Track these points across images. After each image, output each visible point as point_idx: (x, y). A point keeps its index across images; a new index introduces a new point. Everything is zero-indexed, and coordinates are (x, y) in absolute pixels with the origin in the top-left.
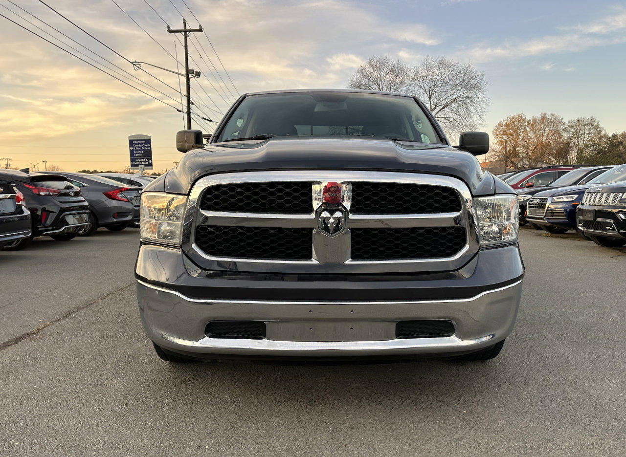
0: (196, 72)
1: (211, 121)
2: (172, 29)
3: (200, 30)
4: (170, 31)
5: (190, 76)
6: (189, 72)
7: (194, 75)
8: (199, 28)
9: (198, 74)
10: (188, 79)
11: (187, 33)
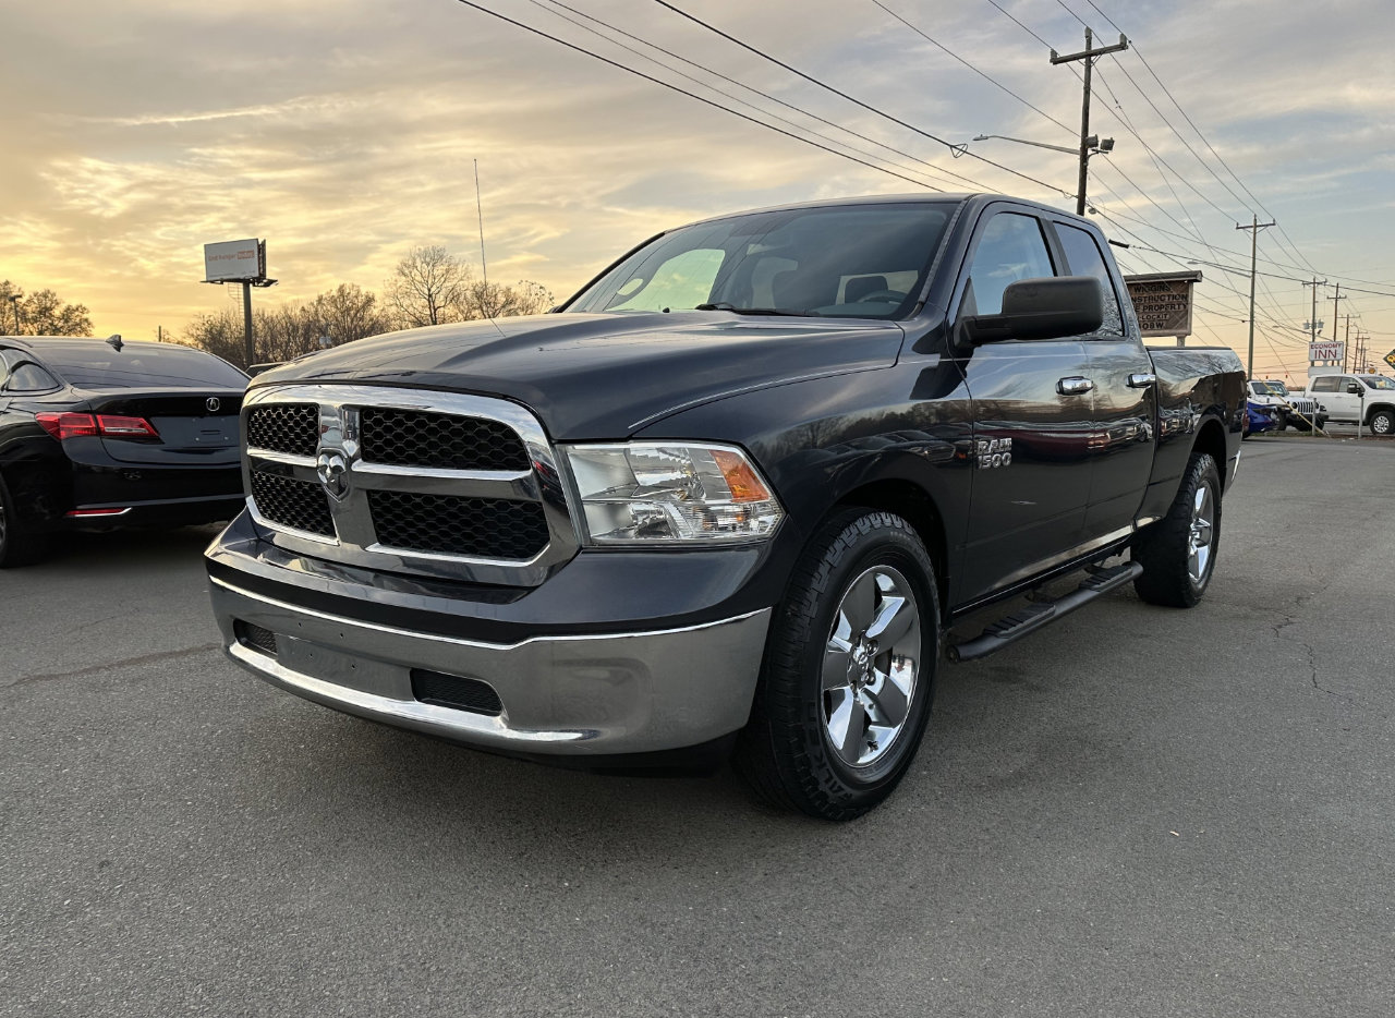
0: (1105, 141)
1: (1127, 246)
2: (1061, 54)
3: (1123, 46)
4: (1056, 60)
5: (1090, 152)
6: (1088, 143)
7: (1099, 148)
8: (1118, 43)
9: (1108, 145)
10: (1084, 159)
11: (1092, 58)
